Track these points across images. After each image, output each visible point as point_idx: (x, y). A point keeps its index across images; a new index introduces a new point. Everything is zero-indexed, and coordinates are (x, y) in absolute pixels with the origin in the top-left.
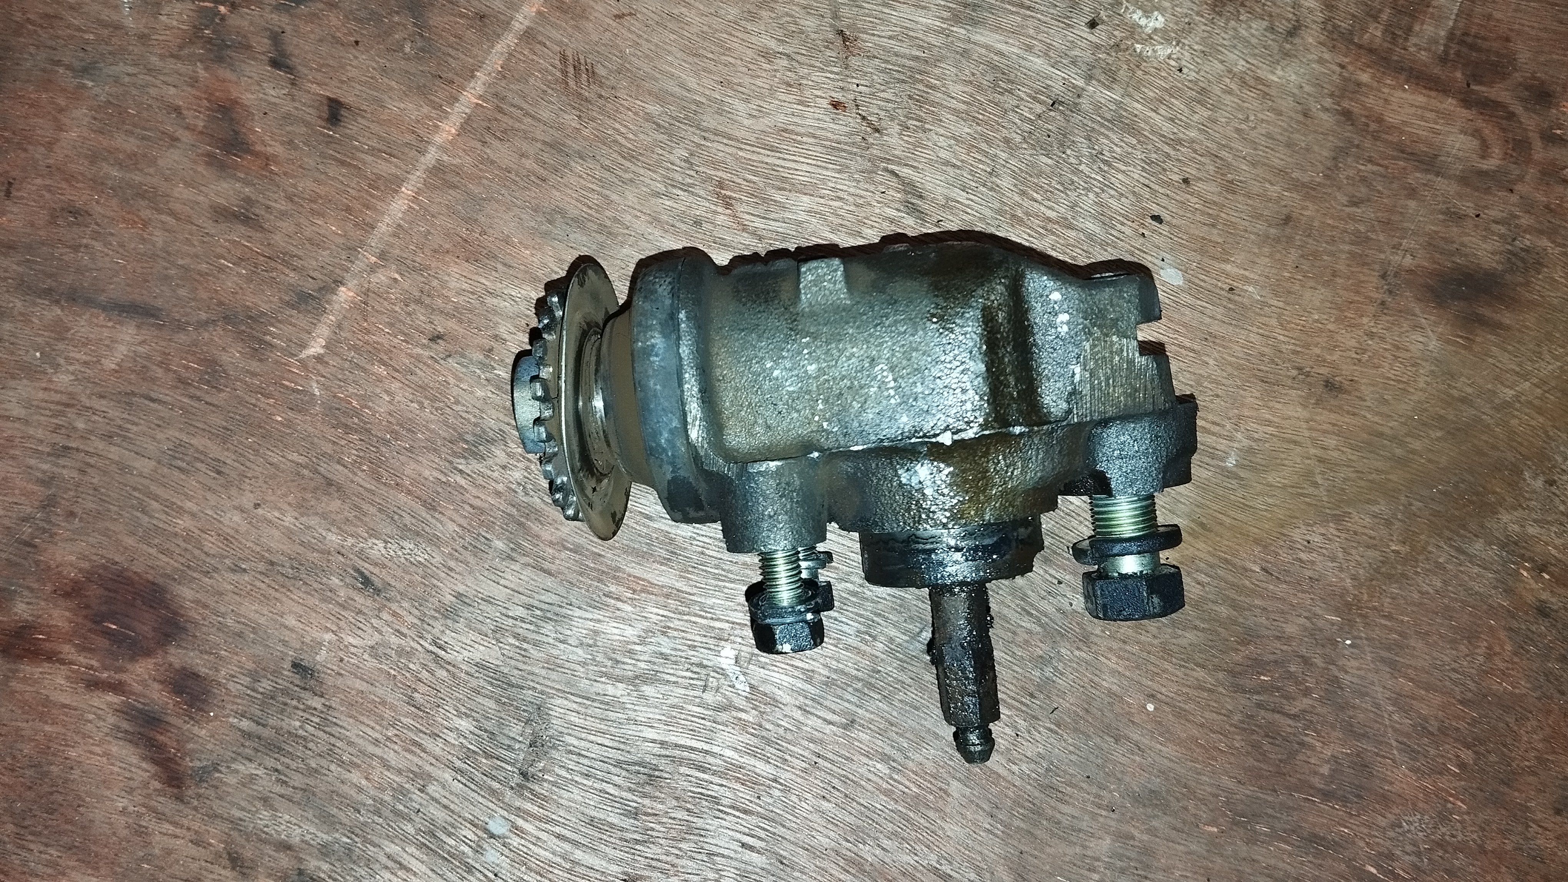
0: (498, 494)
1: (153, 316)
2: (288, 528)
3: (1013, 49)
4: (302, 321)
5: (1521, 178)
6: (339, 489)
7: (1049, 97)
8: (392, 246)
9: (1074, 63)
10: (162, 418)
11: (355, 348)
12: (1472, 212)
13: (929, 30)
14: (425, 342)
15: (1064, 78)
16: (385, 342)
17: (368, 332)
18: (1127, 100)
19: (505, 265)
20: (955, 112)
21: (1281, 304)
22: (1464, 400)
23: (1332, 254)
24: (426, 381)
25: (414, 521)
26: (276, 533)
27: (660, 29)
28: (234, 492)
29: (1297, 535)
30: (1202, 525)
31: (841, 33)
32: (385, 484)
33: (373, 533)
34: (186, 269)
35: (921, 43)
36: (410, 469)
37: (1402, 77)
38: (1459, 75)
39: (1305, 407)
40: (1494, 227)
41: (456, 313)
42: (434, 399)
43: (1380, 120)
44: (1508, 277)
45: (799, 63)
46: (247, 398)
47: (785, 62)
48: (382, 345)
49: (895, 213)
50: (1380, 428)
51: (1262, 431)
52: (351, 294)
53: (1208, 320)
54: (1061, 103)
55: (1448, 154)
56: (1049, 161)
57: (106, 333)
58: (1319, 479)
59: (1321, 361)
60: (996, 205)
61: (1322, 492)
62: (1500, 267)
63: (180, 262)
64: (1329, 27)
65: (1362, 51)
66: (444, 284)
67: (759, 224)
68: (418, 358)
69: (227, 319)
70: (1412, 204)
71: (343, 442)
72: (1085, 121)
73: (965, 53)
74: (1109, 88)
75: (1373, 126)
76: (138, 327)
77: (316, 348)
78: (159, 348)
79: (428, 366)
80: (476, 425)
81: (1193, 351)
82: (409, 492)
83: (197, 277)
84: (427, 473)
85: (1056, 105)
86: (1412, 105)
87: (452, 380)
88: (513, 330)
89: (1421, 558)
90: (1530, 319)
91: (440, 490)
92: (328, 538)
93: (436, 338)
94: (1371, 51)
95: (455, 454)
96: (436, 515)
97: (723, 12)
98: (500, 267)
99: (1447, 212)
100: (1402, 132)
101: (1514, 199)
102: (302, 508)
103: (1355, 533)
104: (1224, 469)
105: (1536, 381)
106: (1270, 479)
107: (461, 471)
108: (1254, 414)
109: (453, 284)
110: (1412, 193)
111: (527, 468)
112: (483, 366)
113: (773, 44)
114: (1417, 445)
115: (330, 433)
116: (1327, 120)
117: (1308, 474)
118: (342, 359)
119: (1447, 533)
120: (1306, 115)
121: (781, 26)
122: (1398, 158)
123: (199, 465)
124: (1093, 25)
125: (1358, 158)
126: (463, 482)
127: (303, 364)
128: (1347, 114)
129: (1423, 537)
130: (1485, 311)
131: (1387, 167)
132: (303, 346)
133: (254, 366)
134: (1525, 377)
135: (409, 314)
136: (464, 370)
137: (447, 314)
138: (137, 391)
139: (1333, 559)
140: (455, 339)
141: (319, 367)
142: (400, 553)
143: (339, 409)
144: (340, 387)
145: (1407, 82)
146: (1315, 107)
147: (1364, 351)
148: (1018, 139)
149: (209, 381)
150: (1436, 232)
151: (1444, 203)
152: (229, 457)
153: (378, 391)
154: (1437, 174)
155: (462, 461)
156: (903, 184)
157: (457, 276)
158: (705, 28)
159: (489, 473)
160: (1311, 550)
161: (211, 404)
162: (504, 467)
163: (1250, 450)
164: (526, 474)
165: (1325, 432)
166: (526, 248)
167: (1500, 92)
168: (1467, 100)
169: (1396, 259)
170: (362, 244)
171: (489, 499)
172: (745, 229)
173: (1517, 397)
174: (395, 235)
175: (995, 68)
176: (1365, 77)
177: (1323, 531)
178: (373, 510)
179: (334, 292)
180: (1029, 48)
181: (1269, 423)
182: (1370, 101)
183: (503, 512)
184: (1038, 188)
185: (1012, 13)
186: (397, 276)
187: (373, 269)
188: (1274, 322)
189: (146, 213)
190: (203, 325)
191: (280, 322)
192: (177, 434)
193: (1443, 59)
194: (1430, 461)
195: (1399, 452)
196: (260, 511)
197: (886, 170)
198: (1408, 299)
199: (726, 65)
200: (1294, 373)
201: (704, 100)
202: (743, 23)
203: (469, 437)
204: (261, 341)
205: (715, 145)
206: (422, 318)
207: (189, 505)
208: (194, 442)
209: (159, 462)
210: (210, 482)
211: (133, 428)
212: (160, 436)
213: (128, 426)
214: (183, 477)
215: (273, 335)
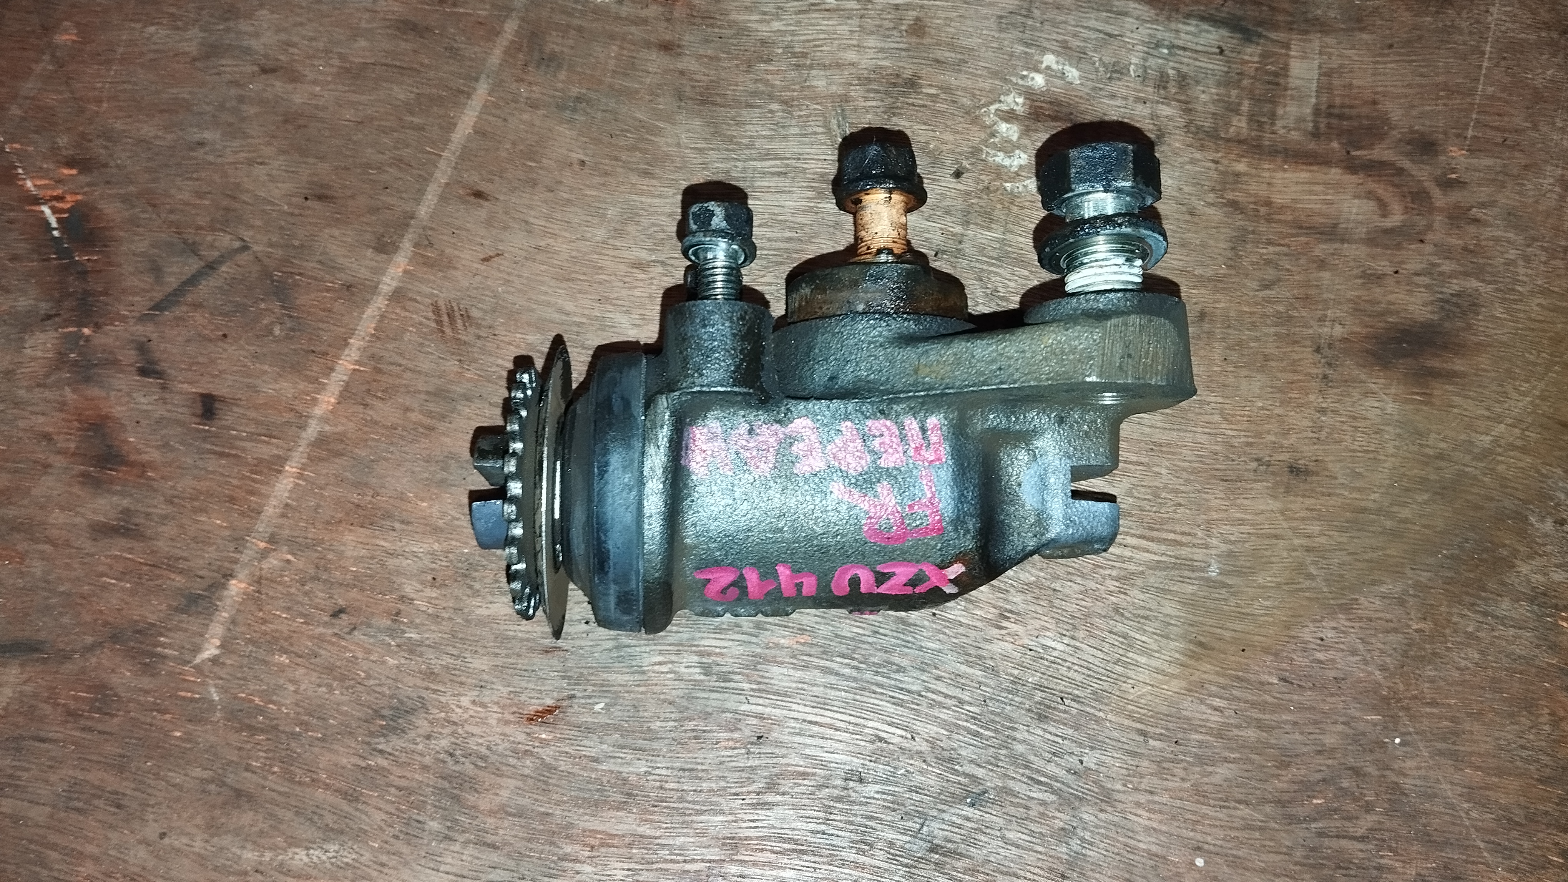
0: (425, 768)
1: (36, 650)
2: (199, 854)
4: (193, 624)
5: (1429, 227)
6: (250, 797)
7: (930, 248)
8: (280, 527)
9: (947, 213)
10: (51, 759)
11: (250, 641)
12: (1389, 270)
13: (797, 211)
14: (326, 619)
15: (941, 229)
16: (285, 629)
17: (264, 621)
18: (1009, 236)
19: (402, 522)
21: (1220, 400)
22: (1441, 457)
23: (1257, 339)
24: (332, 660)
25: (335, 818)
26: (186, 862)
27: (530, 263)
28: (136, 825)
29: (1307, 634)
30: (1201, 644)
32: (299, 783)
33: (293, 842)
34: (69, 595)
35: (792, 225)
36: (325, 758)
37: (1279, 160)
38: (1335, 145)
39: (1275, 497)
40: (1417, 279)
41: (357, 583)
42: (343, 679)
43: (1268, 203)
44: (1447, 324)
45: (675, 267)
46: (143, 719)
47: (660, 269)
48: (281, 632)
50: (1363, 504)
51: (1235, 532)
52: (243, 585)
53: (1147, 430)
54: (944, 252)
55: (1348, 221)
58: (1312, 570)
59: (1277, 447)
61: (1319, 583)
62: (1436, 317)
63: (62, 588)
64: (1193, 129)
65: (1231, 144)
66: (341, 555)
68: (321, 638)
69: (114, 638)
70: (1326, 275)
71: (249, 746)
72: (972, 264)
73: (838, 225)
74: (989, 229)
75: (1263, 210)
76: (22, 665)
77: (210, 651)
78: (45, 683)
79: (333, 644)
80: (392, 697)
81: (1141, 464)
82: (327, 787)
83: (79, 601)
84: (345, 761)
85: (939, 255)
86: (1297, 183)
87: (360, 654)
88: (419, 587)
89: (1448, 631)
90: (1484, 360)
91: (361, 777)
92: (244, 856)
93: (337, 613)
94: (1240, 142)
95: (372, 734)
96: (360, 806)
97: (589, 235)
98: (397, 525)
99: (1364, 275)
100: (1294, 210)
101: (1428, 248)
102: (212, 828)
103: (1370, 620)
104: (1208, 580)
105: (1510, 421)
106: (1261, 581)
107: (381, 752)
108: (1223, 515)
109: (349, 553)
110: (1322, 264)
111: (453, 733)
112: (392, 632)
113: (644, 255)
114: (1406, 513)
115: (234, 738)
116: (1215, 214)
117: (1300, 568)
118: (241, 656)
119: (1467, 599)
120: (1192, 214)
121: (650, 237)
122: (1297, 235)
123: (96, 802)
124: (958, 174)
125: (1257, 243)
126: (384, 763)
127: (199, 670)
128: (1234, 204)
129: (1443, 609)
130: (1435, 363)
131: (1288, 246)
132: (197, 650)
133: (146, 682)
134: (1498, 419)
135: (306, 594)
136: (372, 640)
137: (347, 585)
138: (25, 734)
139: (1354, 652)
140: (359, 610)
141: (216, 669)
142: (324, 858)
143: (241, 711)
144: (241, 686)
145: (1285, 162)
146: (1199, 205)
147: (1321, 428)
149: (99, 709)
150: (1359, 297)
151: (1358, 267)
152: (126, 788)
153: (281, 682)
154: (1343, 241)
155: (382, 739)
157: (354, 544)
158: (574, 254)
159: (413, 746)
160: (1327, 648)
161: (103, 733)
162: (428, 737)
163: (1230, 554)
164: (453, 740)
165: (1304, 519)
166: (423, 501)
167: (1381, 152)
168: (1352, 167)
169: (1326, 331)
170: (249, 531)
171: (417, 776)
173: (1496, 441)
174: (283, 516)
176: (1241, 167)
177: (1333, 624)
178: (289, 815)
179: (224, 586)
181: (1242, 522)
182: (1253, 187)
183: (435, 788)
186: (290, 557)
187: (264, 555)
188: (1217, 418)
189: (22, 546)
190: (91, 649)
191: (170, 630)
192: (71, 772)
193: (1316, 135)
194: (1425, 526)
195: (1389, 524)
196: (166, 841)
198: (1350, 368)
199: (601, 283)
200: (1254, 465)
201: (584, 320)
202: (611, 241)
203: (386, 712)
204: (152, 655)
206: (322, 595)
207: (90, 849)
208: (90, 777)
209: (54, 807)
210: (110, 819)
211: (25, 775)
212: (53, 778)
213: (19, 773)
214: (81, 818)
215: (164, 645)
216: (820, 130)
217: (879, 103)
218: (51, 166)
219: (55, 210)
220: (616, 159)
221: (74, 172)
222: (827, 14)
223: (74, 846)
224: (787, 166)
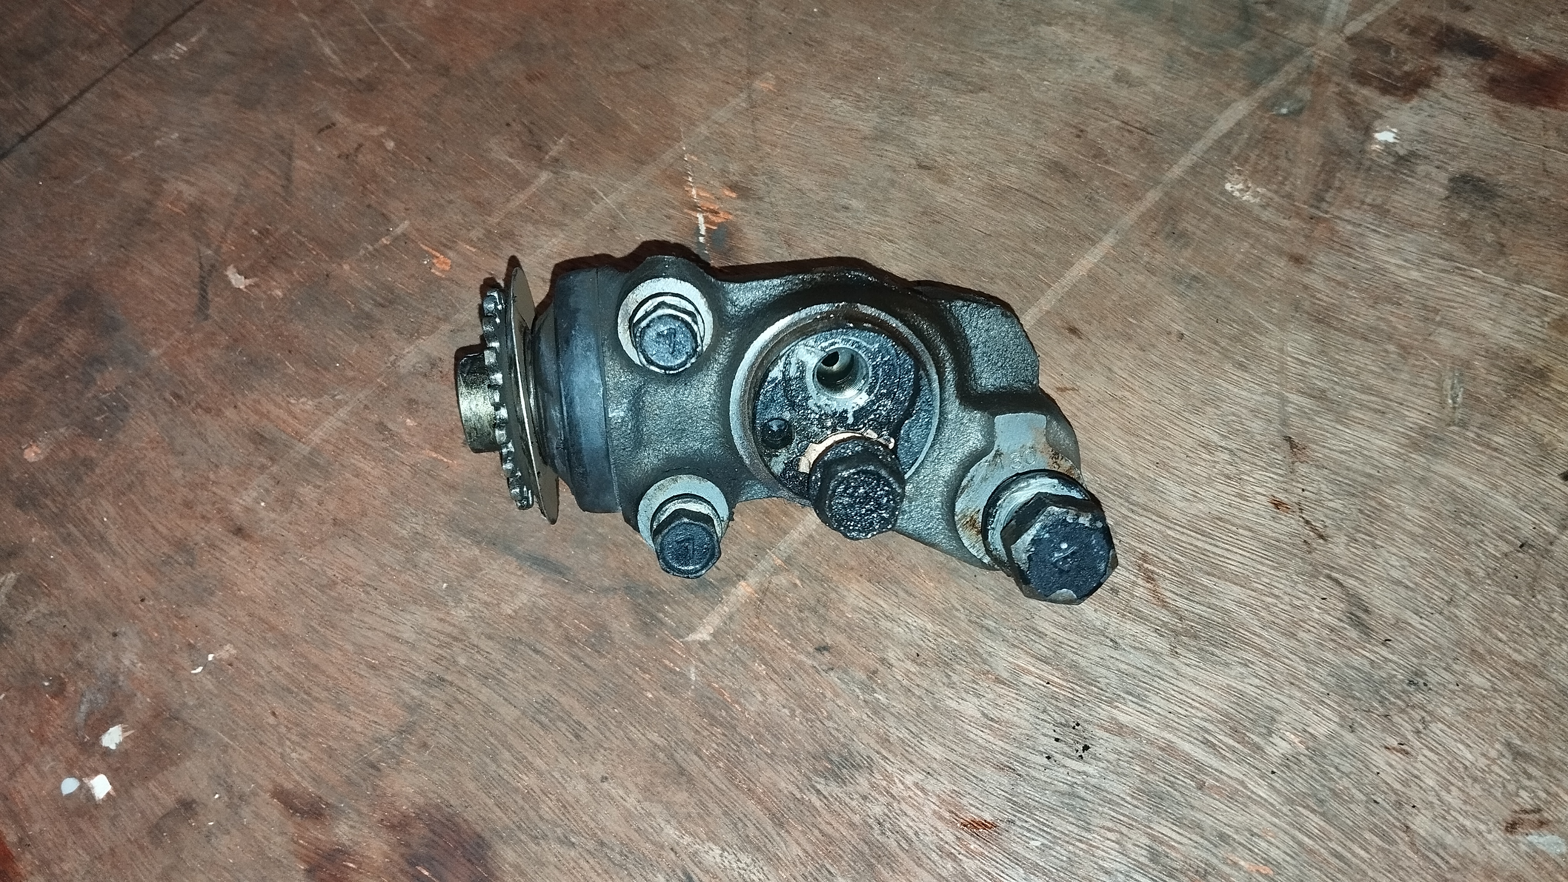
0: (852, 825)
1: (560, 573)
2: (628, 810)
3: (1477, 485)
4: (697, 606)
6: (690, 780)
7: (1517, 538)
8: (799, 552)
9: (1546, 510)
10: (539, 671)
11: (741, 642)
13: (1383, 452)
14: (811, 650)
15: (1534, 523)
16: (772, 643)
17: (757, 629)
19: (907, 592)
20: (1411, 535)
24: (803, 689)
25: (758, 833)
26: (614, 811)
27: (1100, 406)
28: (586, 758)
31: (1288, 439)
32: (737, 787)
33: (713, 838)
34: (603, 537)
35: (1376, 463)
36: (767, 775)
41: (848, 629)
42: (806, 710)
45: (1242, 460)
46: (626, 669)
47: (1226, 456)
48: (768, 644)
49: (1336, 622)
52: (750, 590)
54: (1531, 546)
56: (1517, 603)
57: (513, 580)
60: (1454, 636)
63: (600, 530)
66: (842, 599)
67: (1181, 603)
68: (800, 665)
69: (628, 590)
71: (706, 733)
72: (1559, 570)
73: (1423, 480)
76: (544, 581)
77: (703, 634)
78: (557, 604)
79: (808, 674)
80: (844, 745)
82: (760, 801)
83: (611, 546)
84: (782, 785)
85: (1525, 548)
87: (829, 694)
88: (902, 656)
91: (792, 806)
92: (666, 831)
93: (822, 649)
95: (816, 771)
96: (782, 832)
97: (1167, 402)
98: (901, 594)
102: (648, 792)
107: (818, 792)
109: (851, 600)
111: (889, 804)
112: (866, 688)
113: (1215, 438)
115: (695, 721)
118: (726, 650)
121: (1227, 424)
123: (560, 724)
126: (818, 804)
127: (688, 647)
132: (692, 629)
133: (640, 639)
135: (801, 620)
136: (844, 686)
137: (839, 628)
138: (524, 639)
140: (841, 654)
141: (702, 653)
142: (735, 866)
143: (710, 699)
144: (717, 677)
148: (1481, 573)
149: (593, 645)
152: (590, 723)
153: (753, 689)
155: (822, 780)
156: (1348, 594)
157: (857, 593)
158: (1147, 413)
159: (848, 800)
161: (589, 667)
162: (865, 798)
164: (886, 811)
166: (931, 580)
170: (772, 545)
171: (842, 829)
172: (1164, 605)
174: (805, 544)
175: (1456, 499)
178: (718, 811)
179: (734, 584)
180: (1495, 487)
183: (854, 846)
184: (1504, 627)
185: (1477, 451)
186: (798, 582)
187: (777, 571)
190: (606, 590)
191: (676, 602)
192: (549, 689)
196: (605, 785)
197: (1329, 577)
199: (1163, 449)
201: (1136, 477)
202: (1186, 414)
203: (834, 758)
204: (653, 617)
205: (1143, 519)
206: (813, 626)
207: (538, 762)
208: (563, 700)
209: (524, 713)
210: (565, 744)
211: (511, 674)
212: (532, 687)
213: (506, 672)
214: (542, 733)
215: (666, 613)
216: (1433, 385)
217: (1501, 381)
218: (717, 184)
219: (707, 221)
220: (1216, 343)
221: (734, 195)
222: (1470, 281)
223: (526, 754)
224: (1388, 406)
